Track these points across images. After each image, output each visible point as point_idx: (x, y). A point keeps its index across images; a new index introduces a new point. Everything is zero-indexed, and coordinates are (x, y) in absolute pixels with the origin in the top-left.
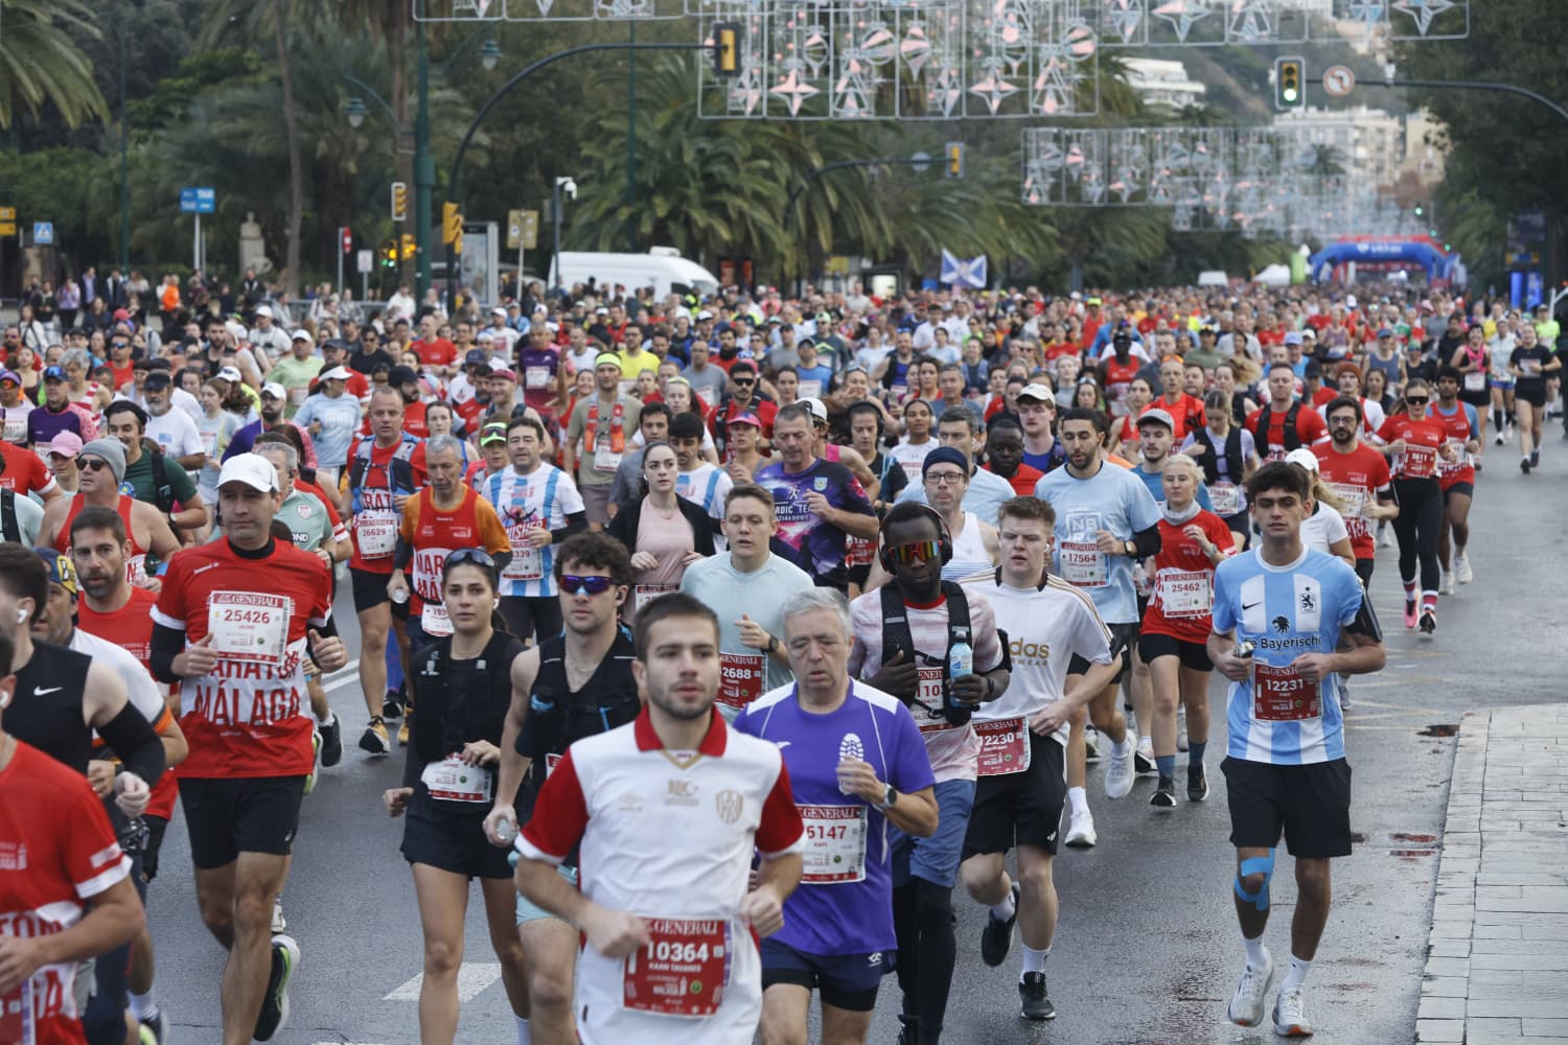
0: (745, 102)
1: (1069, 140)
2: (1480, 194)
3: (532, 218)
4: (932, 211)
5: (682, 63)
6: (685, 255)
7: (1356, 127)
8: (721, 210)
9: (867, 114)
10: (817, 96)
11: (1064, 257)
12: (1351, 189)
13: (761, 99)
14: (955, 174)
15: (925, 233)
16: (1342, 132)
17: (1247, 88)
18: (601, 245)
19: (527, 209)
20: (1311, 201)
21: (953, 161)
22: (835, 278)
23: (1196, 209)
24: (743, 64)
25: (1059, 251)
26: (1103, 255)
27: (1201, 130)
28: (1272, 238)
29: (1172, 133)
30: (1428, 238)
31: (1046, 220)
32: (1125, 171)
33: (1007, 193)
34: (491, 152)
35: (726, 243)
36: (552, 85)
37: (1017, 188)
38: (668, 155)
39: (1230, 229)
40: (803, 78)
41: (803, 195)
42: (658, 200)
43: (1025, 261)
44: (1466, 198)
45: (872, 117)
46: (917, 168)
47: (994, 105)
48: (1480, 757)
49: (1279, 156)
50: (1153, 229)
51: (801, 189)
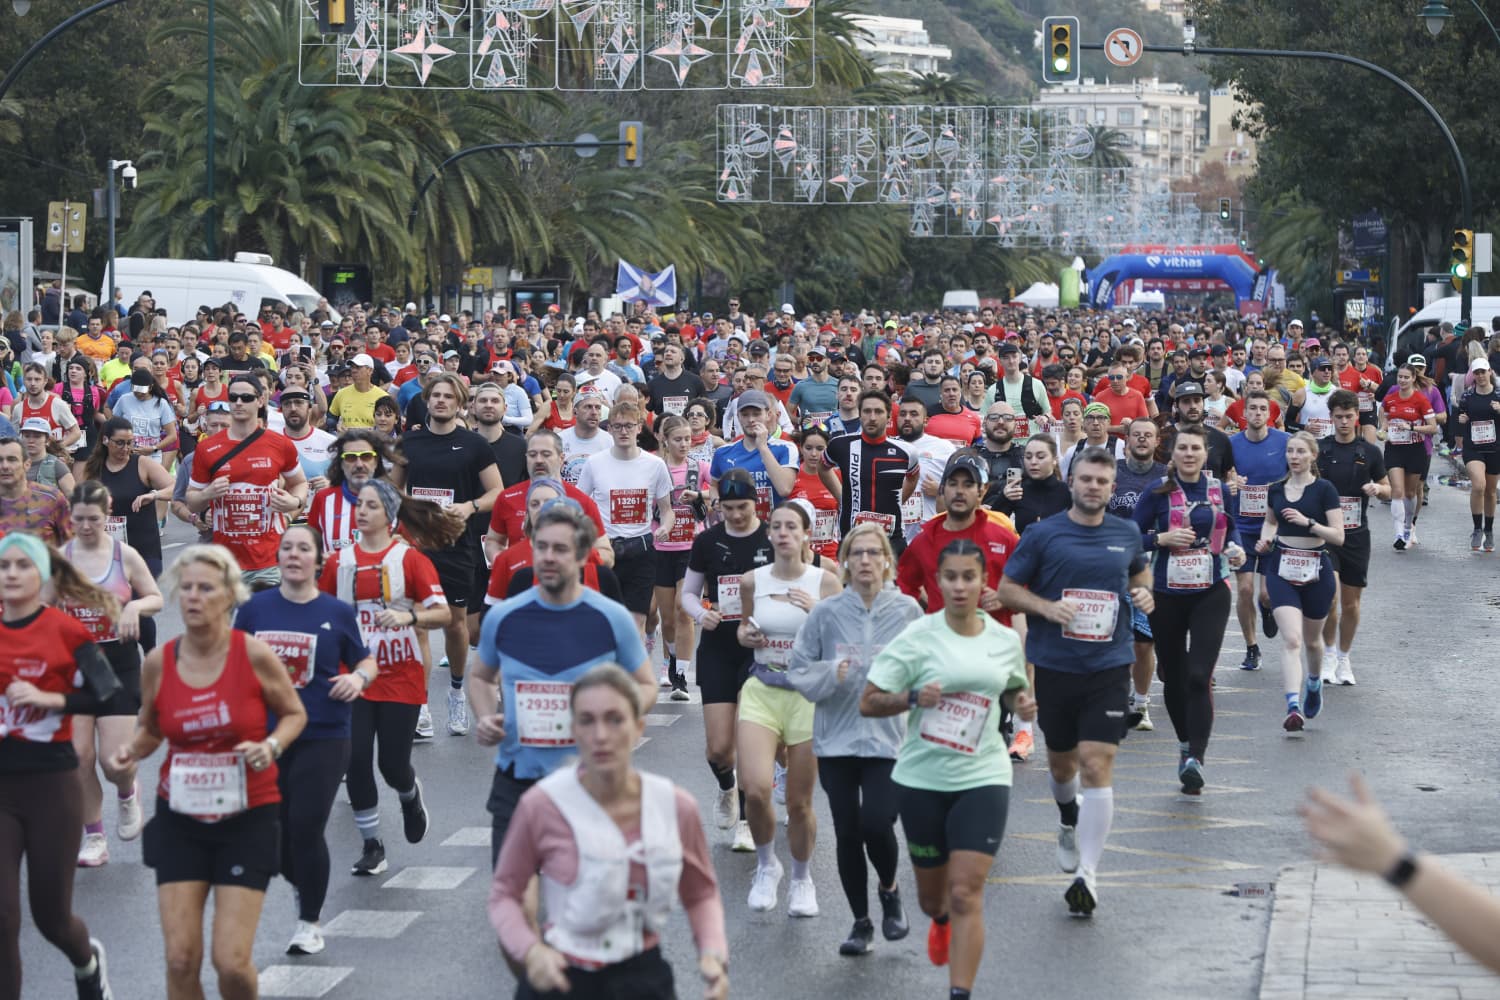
0: (360, 64)
1: (777, 119)
2: (1303, 192)
3: (79, 211)
4: (601, 208)
5: (278, 13)
6: (280, 264)
7: (1145, 105)
8: (328, 205)
9: (518, 82)
10: (454, 57)
11: (770, 269)
12: (1137, 181)
13: (380, 61)
14: (631, 162)
15: (591, 237)
16: (1126, 110)
17: (1007, 56)
18: (171, 250)
19: (71, 200)
20: (1086, 200)
21: (630, 144)
22: (475, 295)
23: (940, 209)
24: (357, 16)
25: (764, 261)
26: (820, 268)
27: (947, 108)
28: (1036, 248)
29: (909, 112)
30: (1236, 250)
31: (748, 222)
32: (847, 158)
33: (698, 186)
34: (23, 124)
35: (336, 247)
36: (105, 39)
37: (711, 181)
38: (260, 132)
39: (983, 235)
40: (434, 35)
41: (433, 184)
42: (244, 191)
43: (721, 275)
44: (1285, 200)
45: (524, 87)
46: (581, 153)
47: (684, 73)
48: (1303, 925)
49: (1046, 143)
50: (884, 235)
51: (434, 176)
